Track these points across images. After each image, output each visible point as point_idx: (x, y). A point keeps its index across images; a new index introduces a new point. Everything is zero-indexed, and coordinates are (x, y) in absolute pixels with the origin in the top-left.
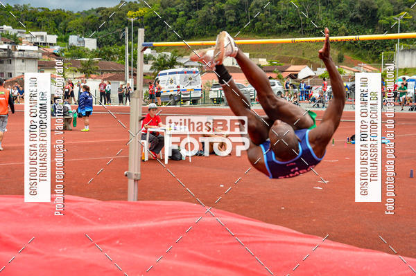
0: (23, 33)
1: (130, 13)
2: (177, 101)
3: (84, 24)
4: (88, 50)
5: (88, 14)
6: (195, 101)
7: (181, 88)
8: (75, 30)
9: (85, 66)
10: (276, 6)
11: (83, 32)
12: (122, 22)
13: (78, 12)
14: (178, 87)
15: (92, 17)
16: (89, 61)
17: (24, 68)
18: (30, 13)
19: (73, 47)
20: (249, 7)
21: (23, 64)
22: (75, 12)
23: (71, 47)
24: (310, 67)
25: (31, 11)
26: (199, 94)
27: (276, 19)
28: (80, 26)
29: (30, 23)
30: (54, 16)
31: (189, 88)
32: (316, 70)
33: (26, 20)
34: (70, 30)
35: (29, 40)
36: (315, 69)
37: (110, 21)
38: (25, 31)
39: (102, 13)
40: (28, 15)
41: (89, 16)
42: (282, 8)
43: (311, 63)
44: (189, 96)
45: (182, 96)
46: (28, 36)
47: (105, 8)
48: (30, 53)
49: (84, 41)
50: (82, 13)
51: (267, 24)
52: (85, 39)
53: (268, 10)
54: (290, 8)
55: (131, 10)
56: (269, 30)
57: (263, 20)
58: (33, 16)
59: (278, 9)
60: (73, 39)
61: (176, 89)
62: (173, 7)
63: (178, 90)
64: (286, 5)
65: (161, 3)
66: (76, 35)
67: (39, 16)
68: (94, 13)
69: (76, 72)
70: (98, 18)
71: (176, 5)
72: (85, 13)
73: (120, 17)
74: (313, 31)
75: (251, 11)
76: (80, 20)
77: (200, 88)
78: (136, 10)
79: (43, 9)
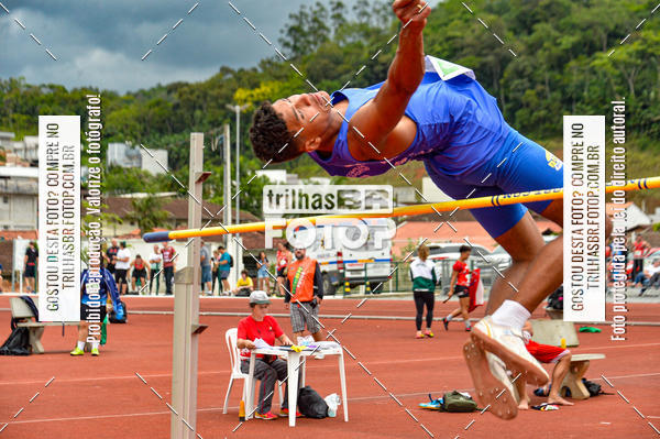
0: (8, 139)
1: (240, 94)
2: (337, 286)
3: (140, 120)
4: (147, 175)
5: (149, 97)
6: (375, 285)
7: (345, 258)
8: (122, 131)
9: (140, 210)
10: (561, 73)
11: (139, 136)
12: (223, 112)
13: (129, 93)
14: (339, 254)
15: (158, 104)
16: (149, 200)
17: (6, 215)
18: (23, 97)
19: (115, 169)
20: (501, 76)
21: (6, 206)
22: (122, 94)
23: (111, 168)
24: (640, 206)
25: (25, 93)
26: (386, 270)
27: (563, 102)
28: (132, 123)
29: (24, 117)
30: (75, 102)
31: (363, 256)
32: (653, 213)
33: (15, 111)
34: (109, 131)
35: (21, 155)
36: (650, 211)
37: (198, 113)
38: (12, 135)
39: (181, 95)
40: (21, 102)
41: (153, 100)
42: (575, 78)
43: (643, 197)
44: (363, 274)
45: (348, 275)
46: (18, 145)
47: (187, 84)
48: (21, 183)
49: (139, 157)
50: (136, 95)
51: (543, 113)
52: (142, 152)
53: (543, 83)
54: (594, 79)
55: (242, 86)
56: (547, 125)
57: (533, 105)
58: (31, 103)
59: (565, 81)
60: (117, 152)
61: (335, 259)
62: (333, 79)
63: (338, 262)
64: (583, 71)
65: (308, 71)
66: (122, 141)
67: (43, 102)
68: (162, 95)
69: (120, 223)
70: (171, 104)
71: (340, 75)
72: (143, 94)
73: (221, 101)
74: (645, 125)
75: (506, 86)
76: (132, 111)
77: (388, 256)
78: (255, 85)
79: (51, 87)
